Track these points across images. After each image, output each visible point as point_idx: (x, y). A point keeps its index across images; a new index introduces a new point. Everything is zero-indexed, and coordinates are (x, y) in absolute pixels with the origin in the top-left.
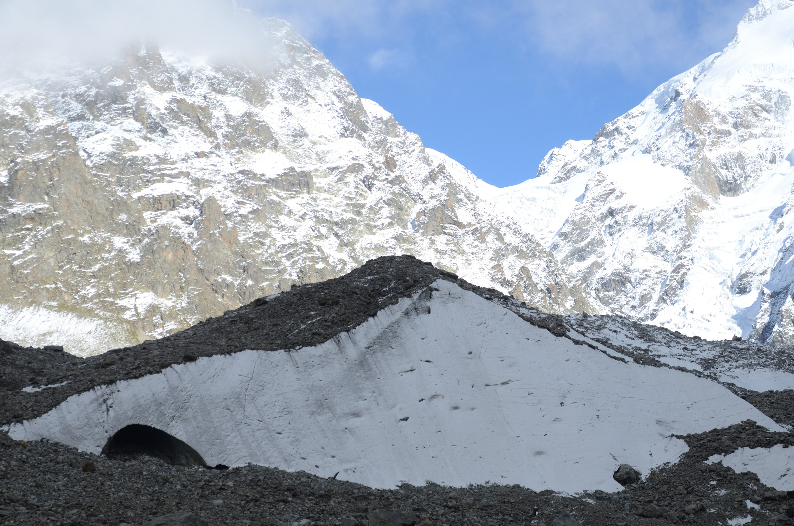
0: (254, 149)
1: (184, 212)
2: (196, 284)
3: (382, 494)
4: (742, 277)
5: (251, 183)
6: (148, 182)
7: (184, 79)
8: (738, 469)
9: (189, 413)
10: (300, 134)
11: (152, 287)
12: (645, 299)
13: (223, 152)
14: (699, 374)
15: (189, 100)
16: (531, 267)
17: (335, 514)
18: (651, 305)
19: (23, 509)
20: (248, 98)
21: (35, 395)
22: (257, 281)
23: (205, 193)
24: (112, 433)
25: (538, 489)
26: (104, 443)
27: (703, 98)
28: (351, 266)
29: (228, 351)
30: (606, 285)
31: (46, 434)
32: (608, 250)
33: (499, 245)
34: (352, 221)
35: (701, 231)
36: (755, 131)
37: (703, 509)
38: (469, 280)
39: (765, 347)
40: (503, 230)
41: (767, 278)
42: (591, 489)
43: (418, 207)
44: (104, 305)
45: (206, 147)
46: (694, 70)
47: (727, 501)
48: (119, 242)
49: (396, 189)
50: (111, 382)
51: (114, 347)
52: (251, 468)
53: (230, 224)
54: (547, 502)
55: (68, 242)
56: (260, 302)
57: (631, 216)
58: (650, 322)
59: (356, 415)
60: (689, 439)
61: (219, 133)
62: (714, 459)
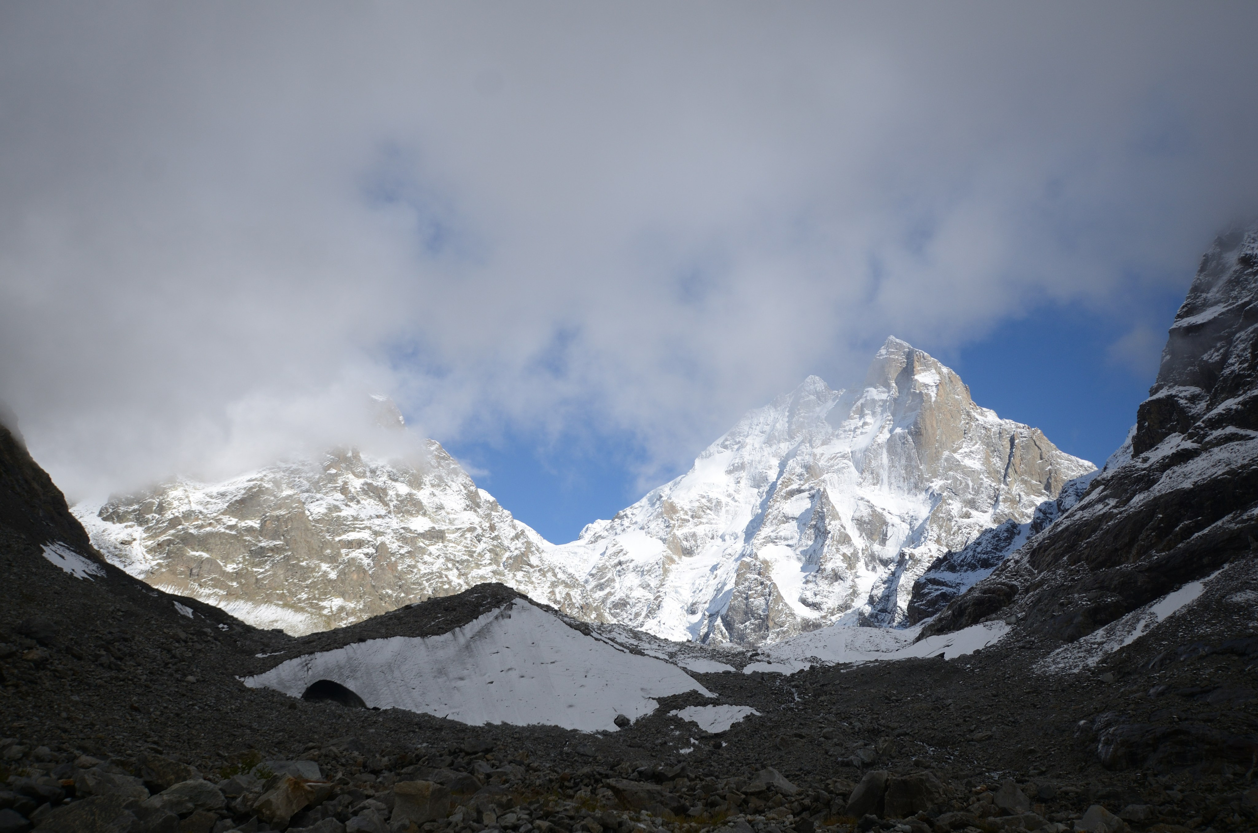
0: (412, 515)
1: (366, 550)
2: (370, 594)
3: (474, 729)
4: (693, 604)
5: (408, 535)
6: (345, 532)
7: (373, 472)
8: (687, 719)
9: (359, 674)
10: (440, 507)
11: (343, 595)
12: (637, 615)
13: (392, 516)
14: (666, 661)
15: (375, 483)
16: (572, 593)
17: (444, 741)
18: (641, 619)
19: (248, 731)
20: (410, 484)
21: (263, 659)
22: (407, 594)
23: (380, 539)
24: (309, 685)
25: (569, 728)
26: (303, 691)
27: (674, 500)
28: (465, 587)
29: (385, 636)
30: (615, 605)
31: (267, 684)
32: (617, 585)
33: (554, 579)
34: (467, 561)
35: (671, 576)
36: (704, 520)
37: (665, 743)
38: (535, 599)
39: (705, 646)
40: (557, 570)
41: (707, 606)
42: (601, 729)
43: (507, 554)
44: (312, 605)
45: (383, 512)
46: (670, 484)
47: (679, 738)
48: (325, 567)
49: (495, 543)
50: (312, 653)
51: (315, 631)
52: (394, 710)
53: (393, 559)
54: (574, 737)
55: (293, 565)
56: (408, 607)
57: (631, 565)
58: (639, 629)
59: (462, 679)
60: (659, 700)
61: (391, 504)
62: (673, 712)
